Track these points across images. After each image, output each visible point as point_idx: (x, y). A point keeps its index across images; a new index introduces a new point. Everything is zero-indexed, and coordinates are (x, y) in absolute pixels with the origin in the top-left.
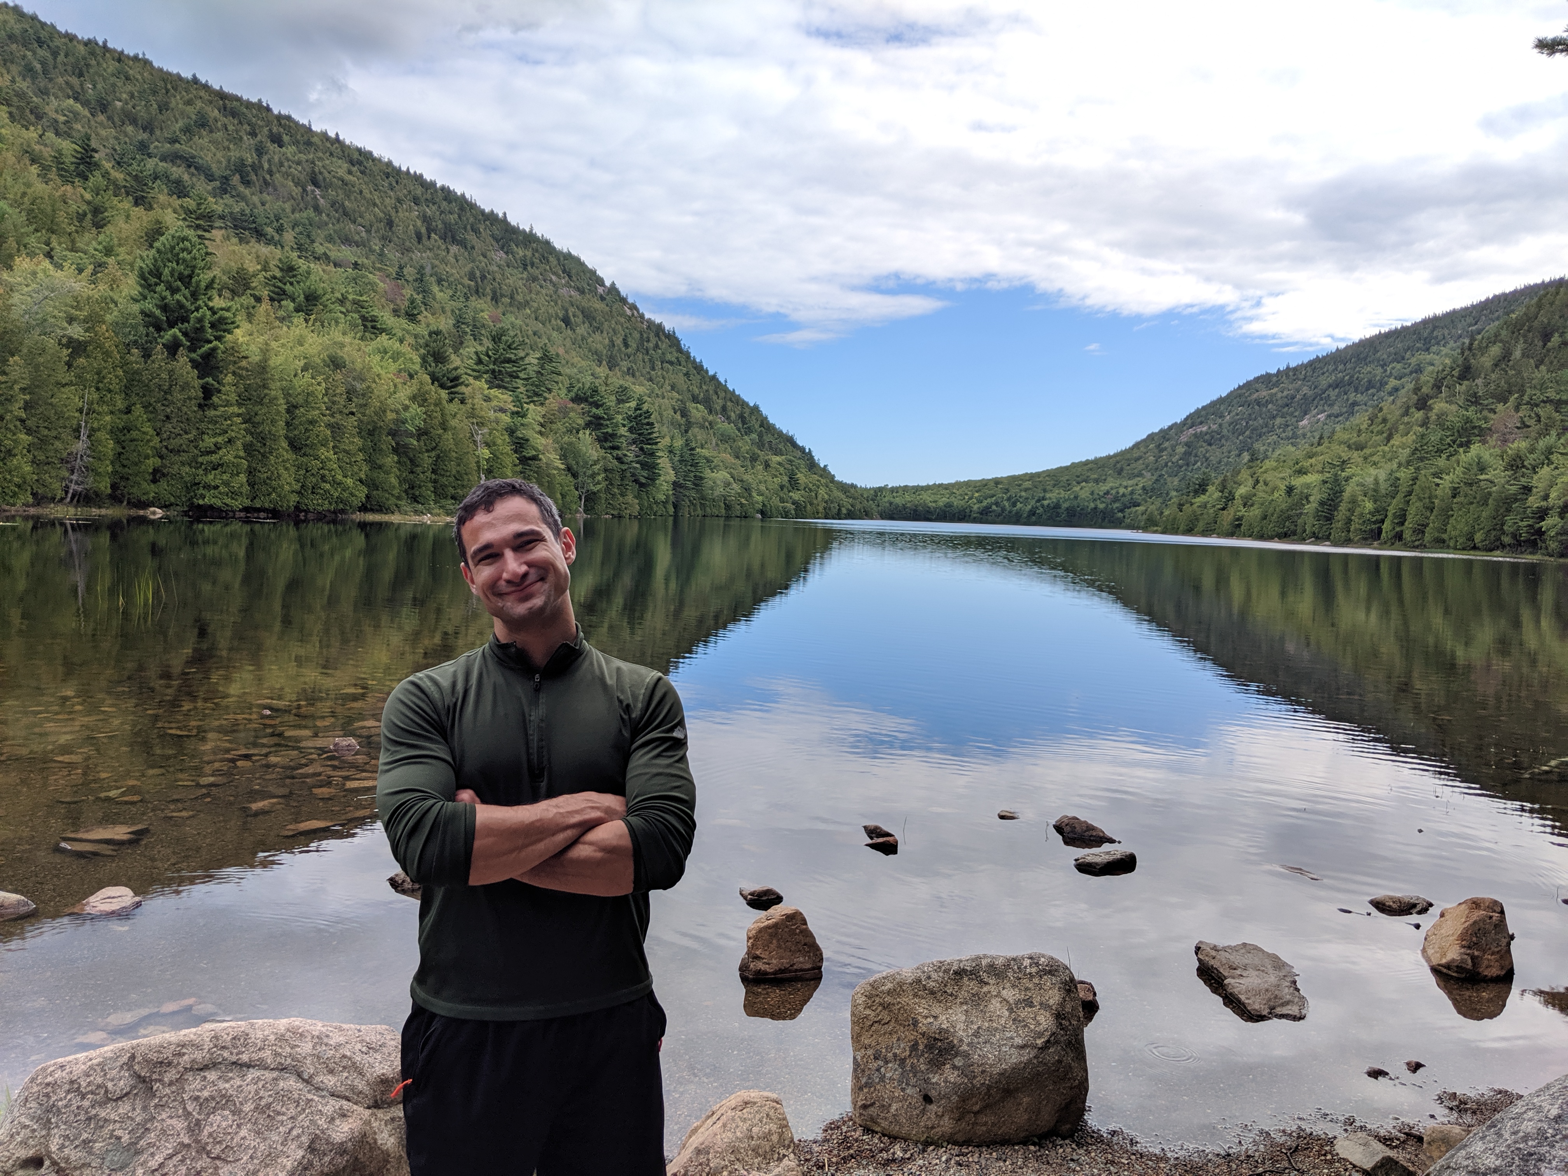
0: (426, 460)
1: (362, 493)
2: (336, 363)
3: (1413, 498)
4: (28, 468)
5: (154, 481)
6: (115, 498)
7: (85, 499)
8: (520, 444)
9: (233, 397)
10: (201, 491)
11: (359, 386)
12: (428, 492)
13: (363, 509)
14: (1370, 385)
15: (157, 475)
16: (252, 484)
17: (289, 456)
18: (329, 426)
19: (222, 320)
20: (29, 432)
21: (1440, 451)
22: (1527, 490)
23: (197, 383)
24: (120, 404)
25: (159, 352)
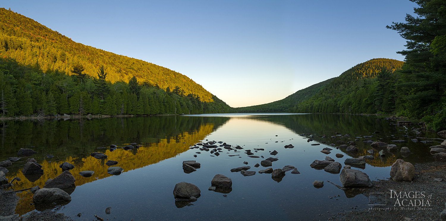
0: (168, 106)
1: (159, 111)
2: (155, 93)
3: (323, 106)
4: (116, 110)
5: (132, 111)
6: (127, 114)
7: (123, 114)
8: (181, 103)
9: (141, 99)
10: (138, 112)
11: (158, 96)
12: (168, 111)
13: (159, 114)
14: (314, 91)
15: (132, 110)
16: (144, 111)
17: (149, 106)
18: (154, 102)
19: (140, 88)
20: (116, 105)
21: (325, 100)
22: (337, 104)
23: (137, 97)
24: (127, 101)
25: (132, 93)
